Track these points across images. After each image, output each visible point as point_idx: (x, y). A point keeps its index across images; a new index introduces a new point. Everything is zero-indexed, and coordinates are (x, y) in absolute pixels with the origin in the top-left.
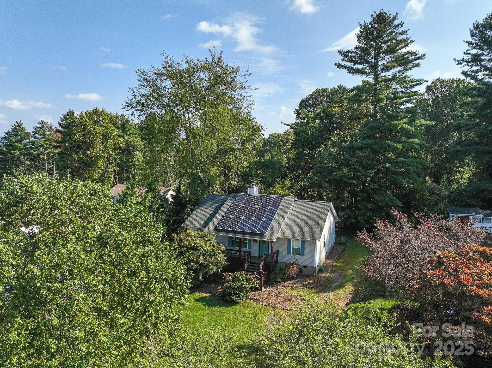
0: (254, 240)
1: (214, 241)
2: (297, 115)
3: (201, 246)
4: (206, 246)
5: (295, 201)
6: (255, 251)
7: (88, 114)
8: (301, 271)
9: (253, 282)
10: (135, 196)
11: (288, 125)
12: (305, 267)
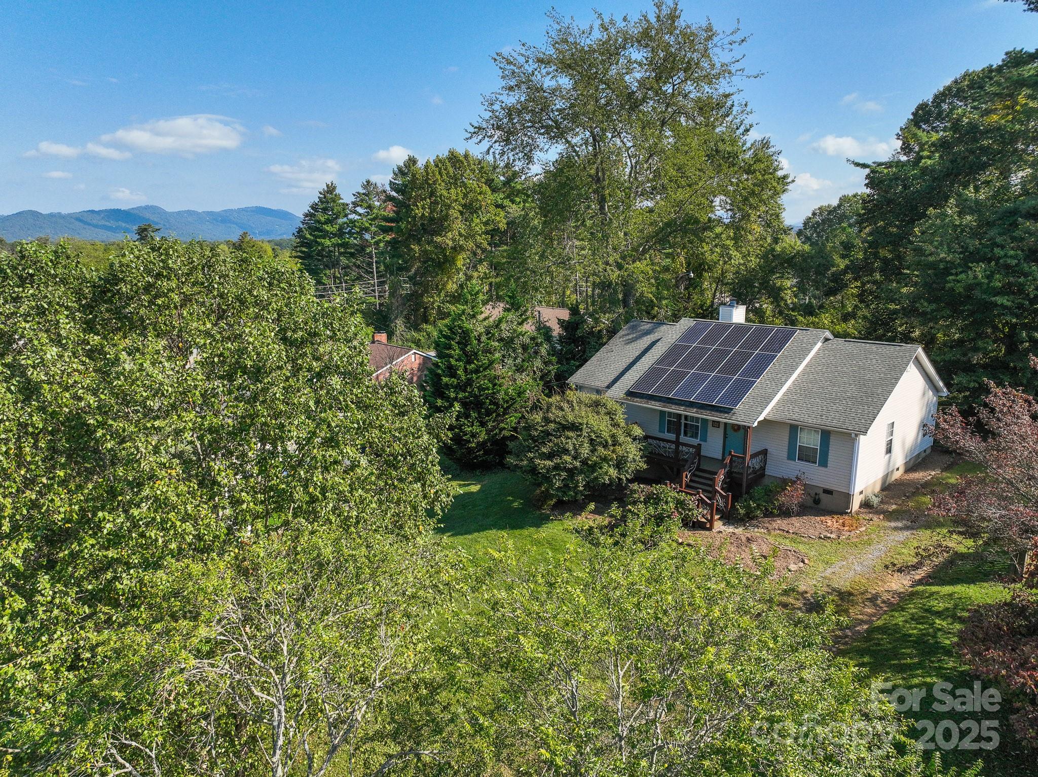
0: (714, 421)
1: (620, 418)
2: (904, 144)
3: (587, 424)
4: (600, 424)
5: (827, 340)
6: (713, 446)
7: (439, 162)
8: (817, 501)
9: (690, 510)
10: (481, 317)
11: (864, 166)
12: (828, 492)
